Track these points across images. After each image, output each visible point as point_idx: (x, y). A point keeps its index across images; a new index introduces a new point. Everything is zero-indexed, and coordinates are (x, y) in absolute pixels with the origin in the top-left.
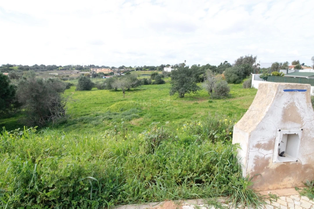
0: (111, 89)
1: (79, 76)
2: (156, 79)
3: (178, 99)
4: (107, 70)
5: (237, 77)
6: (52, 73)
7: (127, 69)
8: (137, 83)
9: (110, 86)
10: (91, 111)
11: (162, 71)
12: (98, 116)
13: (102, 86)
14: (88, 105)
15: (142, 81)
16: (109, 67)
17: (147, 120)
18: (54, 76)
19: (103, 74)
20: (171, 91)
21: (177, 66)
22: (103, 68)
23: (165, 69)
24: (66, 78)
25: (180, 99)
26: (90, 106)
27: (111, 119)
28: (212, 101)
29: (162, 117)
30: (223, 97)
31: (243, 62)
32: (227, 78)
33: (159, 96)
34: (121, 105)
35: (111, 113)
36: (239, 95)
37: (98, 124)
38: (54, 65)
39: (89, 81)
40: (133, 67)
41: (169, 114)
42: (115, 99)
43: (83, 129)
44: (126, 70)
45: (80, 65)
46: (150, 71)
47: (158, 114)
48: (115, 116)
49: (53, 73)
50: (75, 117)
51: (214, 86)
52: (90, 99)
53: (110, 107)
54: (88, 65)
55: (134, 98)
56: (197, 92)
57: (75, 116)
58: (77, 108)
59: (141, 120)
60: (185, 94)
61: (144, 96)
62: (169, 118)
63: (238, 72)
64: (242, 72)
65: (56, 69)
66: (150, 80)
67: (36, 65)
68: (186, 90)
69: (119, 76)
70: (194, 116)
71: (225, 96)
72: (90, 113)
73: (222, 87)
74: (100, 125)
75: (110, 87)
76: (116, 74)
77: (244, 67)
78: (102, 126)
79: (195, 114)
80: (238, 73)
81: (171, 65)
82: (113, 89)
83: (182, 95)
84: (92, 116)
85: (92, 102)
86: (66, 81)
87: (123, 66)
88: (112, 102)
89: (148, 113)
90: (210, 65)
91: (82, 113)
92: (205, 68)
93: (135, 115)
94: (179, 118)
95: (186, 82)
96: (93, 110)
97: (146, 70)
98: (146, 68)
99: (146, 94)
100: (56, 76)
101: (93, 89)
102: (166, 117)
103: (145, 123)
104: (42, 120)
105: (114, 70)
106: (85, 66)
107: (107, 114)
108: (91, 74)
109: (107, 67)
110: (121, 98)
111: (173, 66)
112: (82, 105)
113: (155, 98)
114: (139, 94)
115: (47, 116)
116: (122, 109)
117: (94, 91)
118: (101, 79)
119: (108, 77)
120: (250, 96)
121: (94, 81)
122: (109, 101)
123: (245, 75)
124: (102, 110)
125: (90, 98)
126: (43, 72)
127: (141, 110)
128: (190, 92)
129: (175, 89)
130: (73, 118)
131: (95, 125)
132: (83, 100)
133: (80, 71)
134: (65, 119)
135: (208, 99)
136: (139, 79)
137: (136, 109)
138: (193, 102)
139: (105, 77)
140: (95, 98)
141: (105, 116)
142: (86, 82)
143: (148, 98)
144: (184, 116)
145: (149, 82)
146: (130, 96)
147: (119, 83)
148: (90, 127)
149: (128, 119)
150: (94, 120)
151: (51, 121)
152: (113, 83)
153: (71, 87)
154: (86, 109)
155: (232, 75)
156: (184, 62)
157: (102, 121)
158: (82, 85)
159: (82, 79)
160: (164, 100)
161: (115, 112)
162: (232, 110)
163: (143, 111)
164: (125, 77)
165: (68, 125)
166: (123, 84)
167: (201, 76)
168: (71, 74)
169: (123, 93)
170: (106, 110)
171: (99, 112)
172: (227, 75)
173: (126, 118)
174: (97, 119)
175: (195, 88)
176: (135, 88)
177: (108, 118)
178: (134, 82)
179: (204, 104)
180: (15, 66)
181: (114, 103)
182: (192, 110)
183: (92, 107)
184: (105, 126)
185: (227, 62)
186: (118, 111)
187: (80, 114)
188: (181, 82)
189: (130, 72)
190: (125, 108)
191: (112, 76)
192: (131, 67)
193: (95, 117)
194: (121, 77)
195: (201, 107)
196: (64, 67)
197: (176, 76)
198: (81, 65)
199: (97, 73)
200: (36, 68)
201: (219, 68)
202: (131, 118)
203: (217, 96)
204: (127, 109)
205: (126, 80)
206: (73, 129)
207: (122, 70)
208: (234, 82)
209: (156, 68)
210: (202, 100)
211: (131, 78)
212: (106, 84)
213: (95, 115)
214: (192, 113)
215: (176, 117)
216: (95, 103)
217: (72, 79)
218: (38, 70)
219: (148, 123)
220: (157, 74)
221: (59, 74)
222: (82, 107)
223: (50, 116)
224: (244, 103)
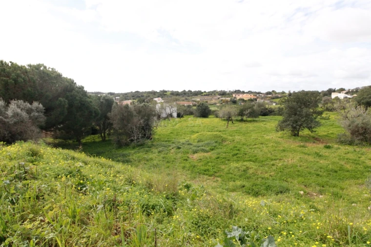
4: (249, 95)
6: (195, 98)
27: (180, 148)
48: (186, 146)
65: (200, 95)
67: (184, 91)
87: (273, 91)
101: (210, 116)
106: (230, 91)
110: (224, 128)
157: (171, 149)
159: (200, 105)
177: (177, 147)
180: (169, 91)
196: (208, 92)
200: (184, 93)
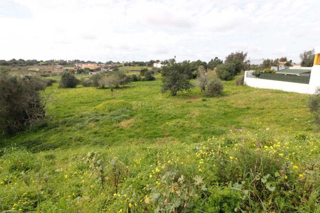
0: (98, 86)
1: (63, 72)
2: (146, 76)
3: (170, 97)
4: (93, 65)
5: (229, 74)
6: (32, 68)
7: (115, 65)
8: (126, 80)
9: (97, 83)
10: (75, 111)
11: (151, 67)
12: (83, 118)
13: (87, 83)
14: (72, 104)
15: (131, 77)
16: (95, 62)
17: (138, 122)
18: (35, 71)
19: (89, 69)
20: (163, 88)
21: (166, 62)
22: (89, 63)
23: (155, 65)
24: (48, 74)
25: (172, 97)
26: (75, 106)
27: (98, 121)
28: (206, 99)
29: (154, 118)
30: (216, 94)
31: (234, 58)
32: (219, 74)
33: (150, 94)
34: (109, 105)
35: (98, 114)
36: (233, 92)
37: (83, 127)
38: (35, 59)
39: (73, 78)
40: (121, 62)
41: (162, 114)
42: (103, 98)
43: (66, 133)
44: (113, 65)
45: (63, 60)
46: (139, 67)
47: (150, 114)
48: (102, 117)
49: (34, 68)
50: (57, 119)
51: (207, 84)
52: (75, 98)
53: (97, 107)
54: (73, 60)
55: (124, 96)
56: (189, 90)
57: (57, 117)
58: (59, 109)
59: (131, 121)
60: (178, 92)
61: (134, 94)
62: (162, 119)
63: (230, 68)
64: (233, 69)
65: (37, 64)
66: (139, 76)
67: (14, 60)
68: (179, 88)
69: (106, 72)
70: (188, 116)
71: (219, 94)
72: (75, 113)
73: (215, 85)
74: (85, 128)
75: (96, 85)
76: (103, 70)
77: (235, 64)
78: (88, 129)
79: (190, 113)
80: (229, 70)
81: (160, 61)
82: (100, 86)
83: (175, 93)
84: (77, 117)
85: (76, 101)
86: (48, 78)
87: (111, 62)
88: (99, 101)
89: (139, 113)
90: (201, 61)
91: (65, 114)
92: (196, 64)
93: (125, 116)
94: (172, 118)
95: (178, 79)
96: (78, 110)
97: (135, 66)
98: (135, 64)
99: (136, 92)
100: (36, 72)
101: (78, 86)
102: (158, 117)
103: (136, 125)
104: (17, 123)
105: (101, 65)
106: (69, 61)
107: (93, 115)
108: (76, 70)
109: (94, 63)
110: (109, 96)
111: (163, 62)
112: (66, 105)
113: (145, 96)
114: (129, 92)
115: (23, 119)
116: (111, 109)
117: (80, 89)
118: (86, 75)
119: (94, 73)
120: (243, 93)
121: (79, 77)
122: (96, 100)
123: (236, 71)
124: (88, 110)
125: (74, 96)
126: (22, 68)
127: (131, 110)
128: (182, 89)
129: (167, 87)
130: (54, 120)
131: (80, 128)
132: (67, 98)
133: (64, 66)
134: (44, 121)
135: (201, 97)
136: (128, 76)
137: (125, 108)
138: (186, 101)
139: (91, 73)
140: (80, 96)
141: (91, 117)
142: (70, 79)
143: (138, 96)
144: (177, 115)
145: (138, 78)
146: (118, 94)
147: (106, 80)
148: (74, 131)
149: (117, 121)
150: (78, 122)
151: (29, 124)
152: (100, 80)
153: (54, 84)
154: (69, 109)
155: (223, 71)
156: (174, 58)
157: (88, 123)
158: (65, 82)
159: (66, 75)
160: (156, 99)
161: (103, 113)
162: (227, 110)
163: (133, 111)
164: (113, 74)
165: (48, 129)
166: (111, 81)
167: (194, 73)
168: (53, 69)
169: (110, 90)
170: (93, 111)
171: (84, 113)
172: (219, 72)
173: (115, 119)
174: (82, 121)
175: (188, 86)
176: (124, 86)
177: (95, 120)
178: (123, 79)
179: (198, 102)
181: (101, 102)
182: (186, 109)
183: (76, 107)
184: (91, 129)
185: (217, 58)
186: (106, 112)
187: (63, 116)
188: (173, 80)
189: (118, 68)
190: (114, 108)
191: (98, 72)
192: (118, 63)
193: (80, 119)
194: (109, 73)
195: (195, 106)
196: (46, 62)
197: (168, 73)
198: (65, 60)
199: (82, 68)
200: (14, 63)
201: (210, 64)
202: (120, 120)
203: (211, 93)
204: (115, 110)
205: (114, 77)
206: (54, 134)
207: (110, 65)
208: (226, 79)
209: (145, 63)
210: (195, 98)
211: (119, 75)
212: (92, 81)
213: (80, 116)
214: (186, 113)
215: (170, 117)
216: (80, 102)
217: (55, 75)
218: (16, 65)
219: (139, 124)
220: (146, 70)
221: (40, 70)
222: (66, 107)
223: (28, 118)
224: (239, 101)
